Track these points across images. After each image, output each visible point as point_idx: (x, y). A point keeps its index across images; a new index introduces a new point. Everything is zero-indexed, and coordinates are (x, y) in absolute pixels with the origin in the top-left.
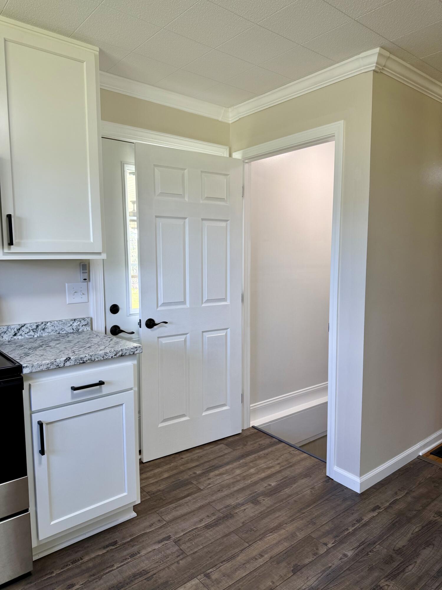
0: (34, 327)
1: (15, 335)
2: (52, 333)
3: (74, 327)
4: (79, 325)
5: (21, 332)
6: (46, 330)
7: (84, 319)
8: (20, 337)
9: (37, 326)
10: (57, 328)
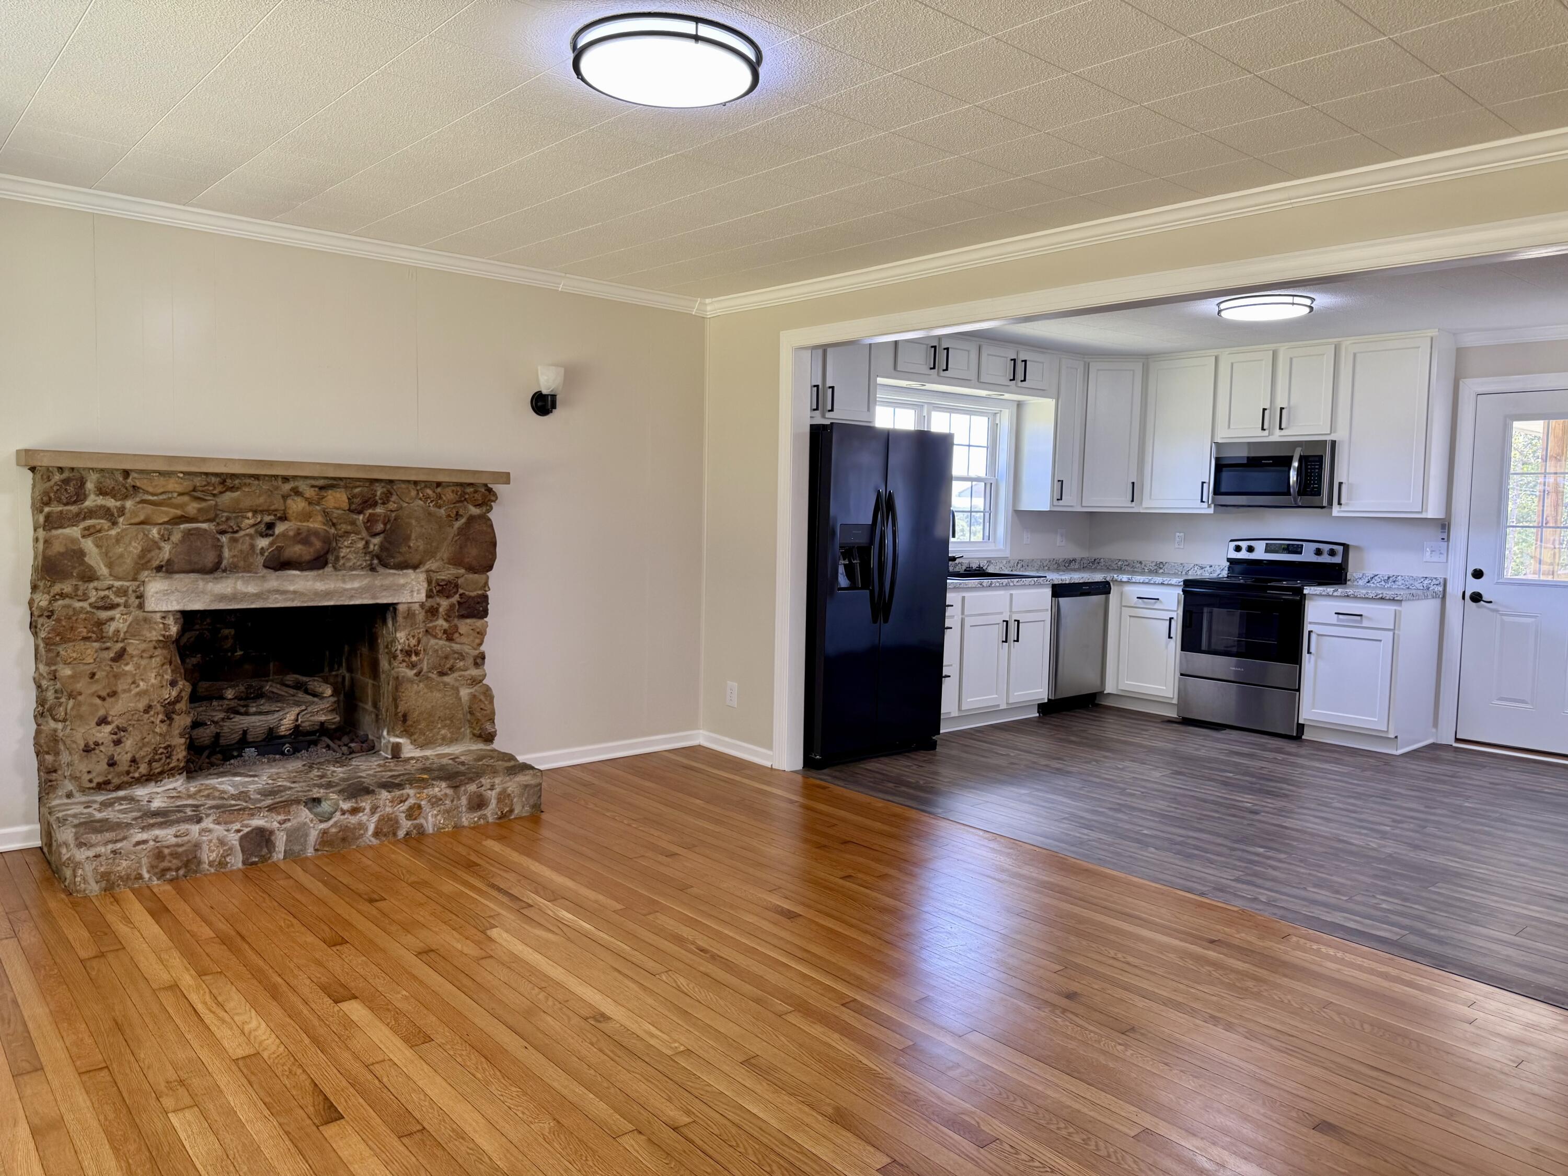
0: (1386, 578)
1: (1368, 582)
2: (1402, 587)
3: (1425, 585)
4: (1430, 584)
5: (1373, 580)
6: (1397, 583)
7: (1436, 578)
8: (1372, 585)
9: (1389, 578)
10: (1407, 583)
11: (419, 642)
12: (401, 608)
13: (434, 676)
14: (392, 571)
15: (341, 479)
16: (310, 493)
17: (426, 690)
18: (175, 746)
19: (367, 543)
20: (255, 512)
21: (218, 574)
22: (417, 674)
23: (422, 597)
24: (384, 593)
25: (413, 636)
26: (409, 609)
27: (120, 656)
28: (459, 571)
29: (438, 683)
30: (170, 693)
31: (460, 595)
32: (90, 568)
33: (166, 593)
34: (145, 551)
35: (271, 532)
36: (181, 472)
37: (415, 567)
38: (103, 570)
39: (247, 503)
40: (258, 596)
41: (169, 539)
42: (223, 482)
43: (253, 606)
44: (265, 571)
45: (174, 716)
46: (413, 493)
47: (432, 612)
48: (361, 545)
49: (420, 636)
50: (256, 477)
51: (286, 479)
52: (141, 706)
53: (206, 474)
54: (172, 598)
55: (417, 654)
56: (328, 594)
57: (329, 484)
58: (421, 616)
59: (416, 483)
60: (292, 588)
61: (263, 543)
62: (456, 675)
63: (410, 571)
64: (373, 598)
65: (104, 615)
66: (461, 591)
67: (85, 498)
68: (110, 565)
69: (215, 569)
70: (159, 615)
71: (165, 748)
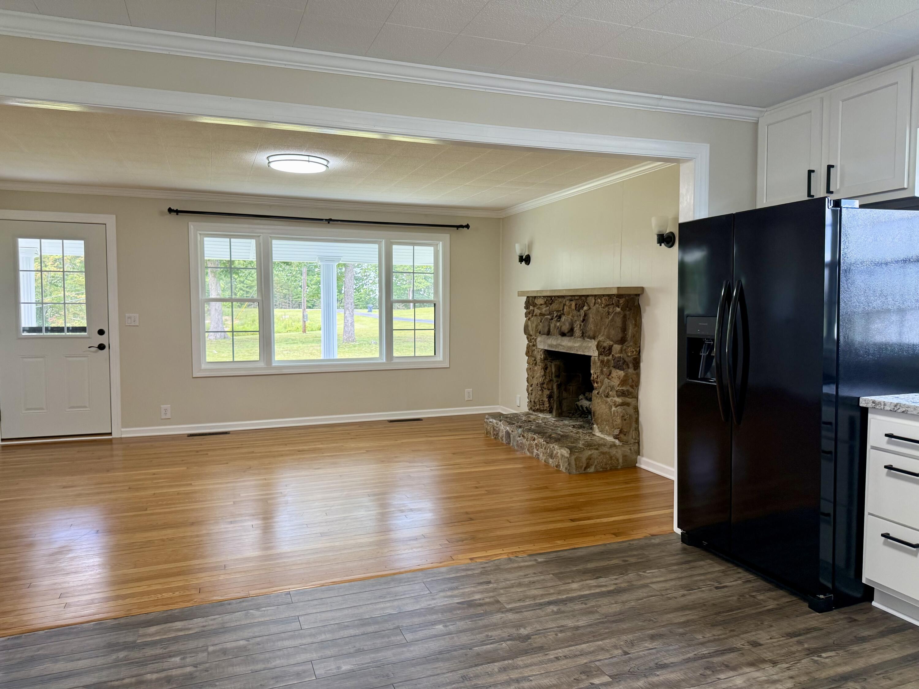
11: (598, 376)
12: (592, 358)
13: (603, 395)
14: (588, 340)
15: (574, 296)
16: (567, 303)
17: (601, 403)
18: (544, 401)
19: (580, 325)
20: (557, 311)
21: (550, 336)
22: (598, 393)
23: (596, 353)
24: (586, 350)
25: (596, 373)
26: (595, 359)
27: (536, 364)
28: (611, 342)
29: (604, 400)
30: (541, 380)
31: (613, 355)
32: (529, 331)
33: (541, 342)
34: (537, 326)
35: (558, 320)
36: (543, 296)
37: (594, 338)
38: (531, 333)
39: (554, 308)
40: (556, 346)
41: (541, 322)
42: (551, 299)
43: (556, 350)
44: (560, 336)
45: (544, 389)
46: (593, 301)
47: (602, 362)
48: (579, 326)
49: (598, 374)
50: (559, 297)
51: (563, 297)
52: (537, 382)
53: (547, 296)
54: (542, 343)
55: (597, 383)
56: (571, 348)
57: (572, 298)
58: (599, 364)
59: (595, 296)
60: (563, 344)
61: (558, 324)
62: (610, 398)
63: (593, 340)
64: (583, 352)
65: (534, 348)
66: (612, 353)
67: (529, 307)
68: (532, 330)
69: (548, 333)
70: (540, 350)
71: (542, 400)
